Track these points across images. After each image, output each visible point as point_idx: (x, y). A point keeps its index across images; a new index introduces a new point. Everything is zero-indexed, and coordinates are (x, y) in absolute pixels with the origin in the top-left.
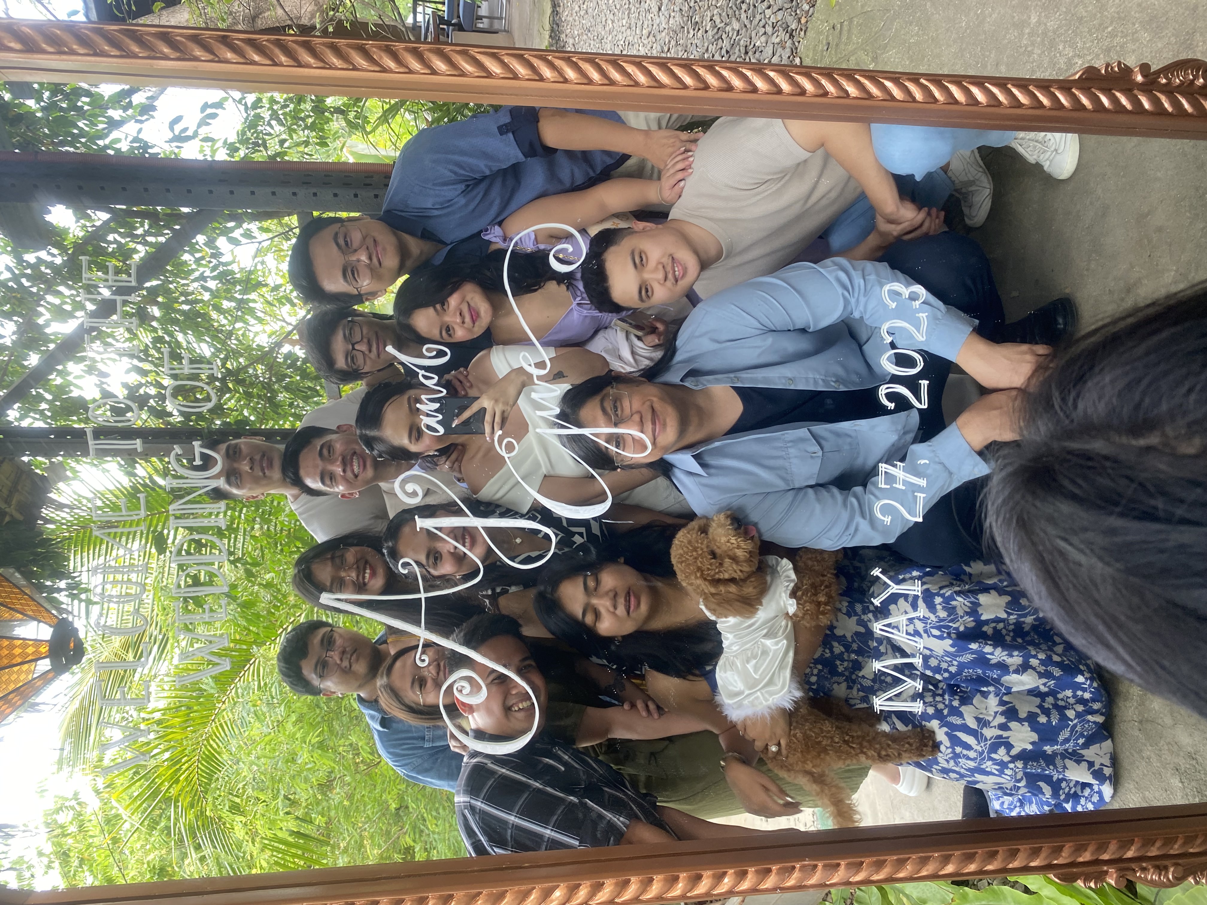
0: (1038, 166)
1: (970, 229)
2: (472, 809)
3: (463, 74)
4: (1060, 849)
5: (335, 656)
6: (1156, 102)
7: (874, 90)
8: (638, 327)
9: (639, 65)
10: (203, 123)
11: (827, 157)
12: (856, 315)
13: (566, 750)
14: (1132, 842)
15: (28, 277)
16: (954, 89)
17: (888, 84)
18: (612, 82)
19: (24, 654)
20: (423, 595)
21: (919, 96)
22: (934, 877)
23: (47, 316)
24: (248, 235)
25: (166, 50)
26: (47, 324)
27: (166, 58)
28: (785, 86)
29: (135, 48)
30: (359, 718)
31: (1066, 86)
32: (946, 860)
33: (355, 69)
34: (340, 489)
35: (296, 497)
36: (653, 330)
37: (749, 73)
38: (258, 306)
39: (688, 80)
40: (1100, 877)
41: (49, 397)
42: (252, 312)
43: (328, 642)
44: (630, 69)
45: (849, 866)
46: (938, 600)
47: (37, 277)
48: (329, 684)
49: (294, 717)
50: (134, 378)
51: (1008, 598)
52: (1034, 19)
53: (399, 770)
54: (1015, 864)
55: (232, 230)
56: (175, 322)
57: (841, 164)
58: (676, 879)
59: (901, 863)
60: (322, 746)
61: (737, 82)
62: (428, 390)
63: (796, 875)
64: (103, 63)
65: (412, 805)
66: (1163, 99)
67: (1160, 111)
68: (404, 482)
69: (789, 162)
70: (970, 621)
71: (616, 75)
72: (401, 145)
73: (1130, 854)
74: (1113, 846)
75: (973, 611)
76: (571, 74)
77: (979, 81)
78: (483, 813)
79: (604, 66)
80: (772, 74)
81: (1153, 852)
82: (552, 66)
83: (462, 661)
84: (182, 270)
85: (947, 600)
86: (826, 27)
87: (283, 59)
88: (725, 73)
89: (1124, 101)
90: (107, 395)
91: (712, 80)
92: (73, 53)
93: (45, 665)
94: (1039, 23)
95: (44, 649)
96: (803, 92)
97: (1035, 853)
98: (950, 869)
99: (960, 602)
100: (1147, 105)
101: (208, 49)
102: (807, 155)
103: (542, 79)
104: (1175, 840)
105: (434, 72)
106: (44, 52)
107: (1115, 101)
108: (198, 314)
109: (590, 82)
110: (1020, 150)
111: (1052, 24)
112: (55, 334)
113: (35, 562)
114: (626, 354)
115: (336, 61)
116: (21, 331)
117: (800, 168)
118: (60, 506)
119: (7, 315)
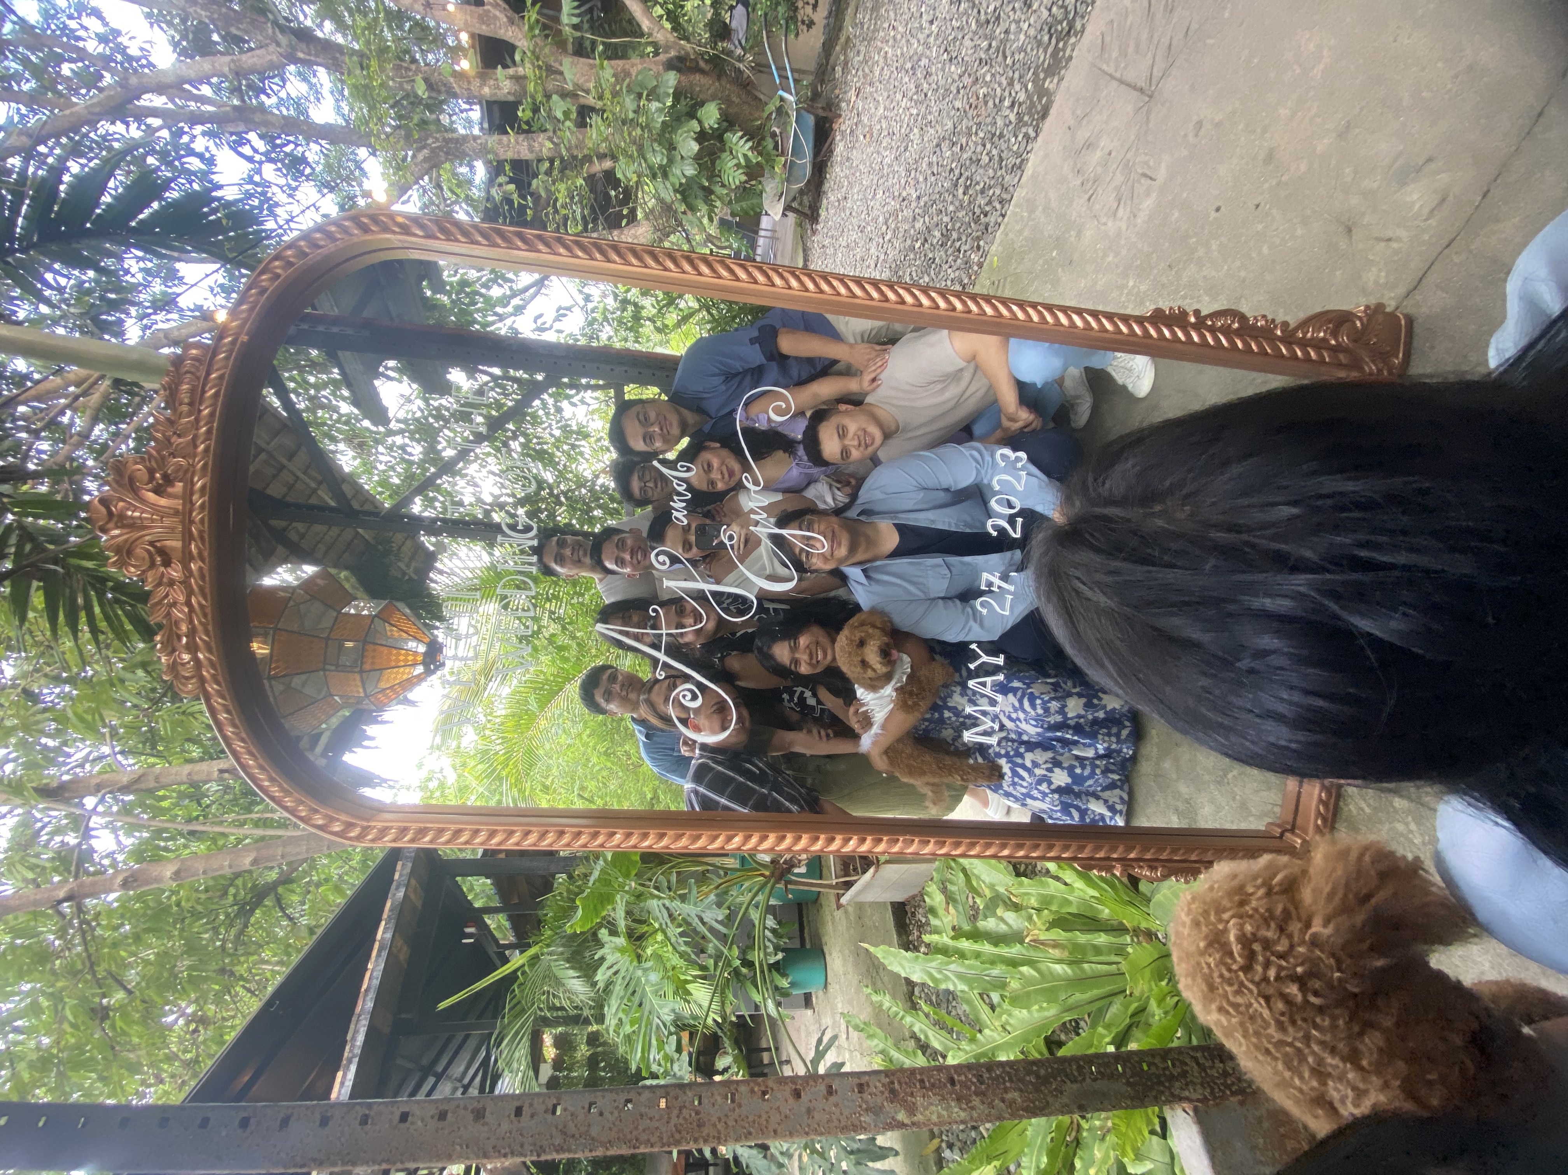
0: (1124, 387)
1: (1074, 430)
2: (696, 792)
3: (720, 277)
4: (1084, 847)
5: (617, 687)
6: (1202, 337)
7: (1005, 312)
8: (838, 482)
9: (842, 281)
10: (557, 319)
11: (977, 367)
12: (985, 481)
13: (761, 760)
14: (1134, 848)
15: (433, 417)
16: (1061, 315)
17: (1015, 308)
18: (822, 292)
19: (406, 660)
20: (664, 632)
21: (1035, 318)
22: (994, 856)
23: (444, 444)
24: (583, 402)
25: (520, 244)
27: (520, 249)
28: (942, 304)
29: (499, 241)
30: (633, 735)
31: (1140, 320)
32: (1003, 846)
33: (646, 267)
34: (627, 570)
35: (601, 580)
36: (848, 484)
37: (917, 293)
38: (587, 450)
39: (875, 295)
40: (1109, 869)
41: (441, 499)
42: (582, 454)
43: (613, 678)
44: (835, 283)
45: (936, 843)
46: (1038, 702)
47: (439, 417)
48: (612, 707)
49: (588, 732)
50: (497, 492)
51: (1084, 700)
52: (1131, 284)
53: (655, 770)
54: (1052, 854)
55: (572, 396)
56: (529, 456)
57: (986, 375)
58: (817, 839)
59: (973, 845)
60: (606, 754)
61: (909, 299)
62: (679, 494)
63: (900, 844)
64: (477, 250)
65: (662, 797)
66: (1208, 335)
67: (1204, 343)
68: (657, 555)
69: (950, 369)
70: (1059, 718)
71: (825, 287)
72: (688, 344)
73: (1132, 856)
74: (1121, 849)
75: (1062, 711)
76: (794, 283)
77: (1079, 312)
78: (704, 796)
79: (818, 279)
80: (933, 294)
81: (1148, 856)
82: (781, 276)
83: (687, 678)
84: (536, 421)
85: (1044, 703)
86: (988, 283)
87: (598, 256)
88: (901, 291)
89: (1180, 334)
90: (479, 500)
91: (891, 296)
92: (457, 240)
93: (420, 669)
94: (1134, 287)
95: (420, 658)
96: (954, 309)
97: (1066, 848)
98: (1006, 852)
99: (1054, 705)
100: (1196, 338)
101: (547, 244)
102: (962, 364)
103: (773, 285)
104: (1164, 849)
105: (700, 274)
106: (438, 238)
107: (1174, 333)
108: (546, 452)
109: (807, 290)
110: (1114, 374)
111: (1143, 288)
113: (422, 608)
114: (830, 500)
115: (634, 261)
116: (426, 453)
117: (956, 375)
118: (441, 572)
119: (418, 441)
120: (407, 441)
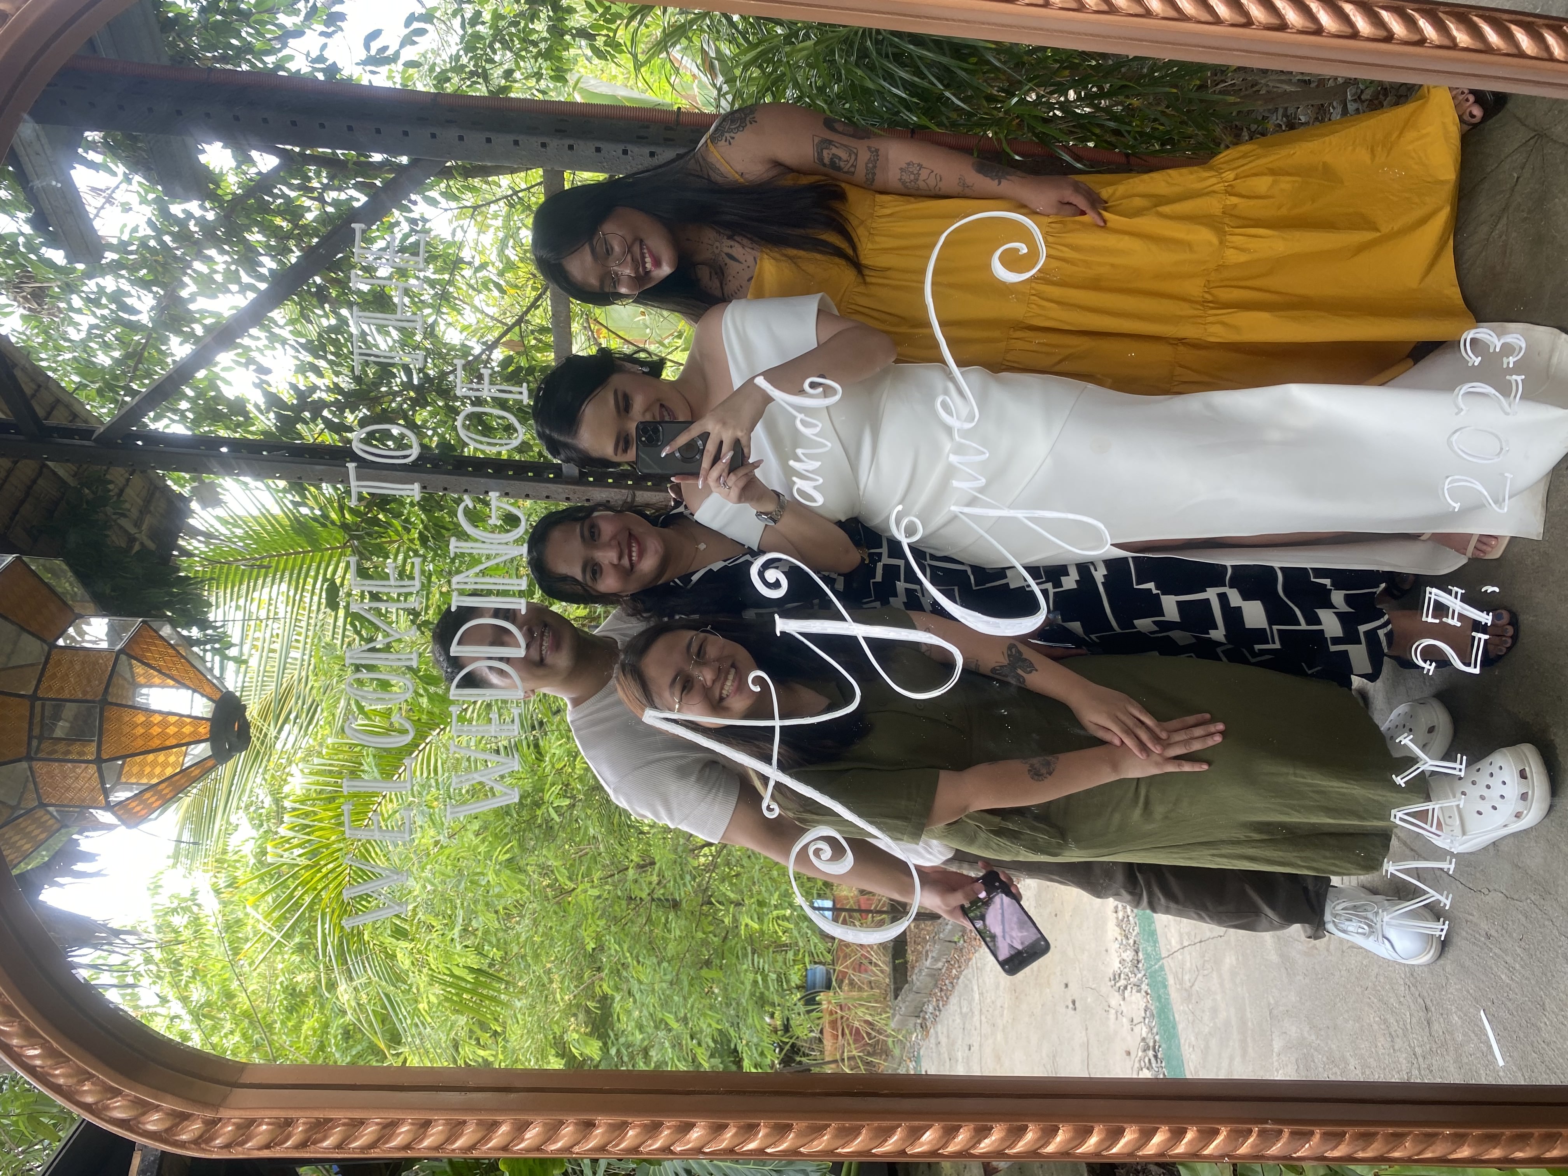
7: (1495, 39)
10: (408, 41)
15: (174, 236)
17: (1517, 31)
18: (1107, 8)
20: (777, 723)
21: (1558, 50)
22: (1442, 1161)
23: (193, 287)
26: (193, 298)
28: (1364, 26)
32: (1459, 1140)
39: (1225, 13)
41: (191, 393)
45: (1326, 1136)
47: (183, 237)
49: (477, 826)
59: (1398, 1138)
60: (510, 865)
63: (1252, 1140)
90: (271, 398)
95: (202, 729)
96: (1389, 37)
112: (202, 312)
113: (169, 604)
116: (161, 305)
118: (195, 533)
119: (145, 284)
120: (125, 285)
